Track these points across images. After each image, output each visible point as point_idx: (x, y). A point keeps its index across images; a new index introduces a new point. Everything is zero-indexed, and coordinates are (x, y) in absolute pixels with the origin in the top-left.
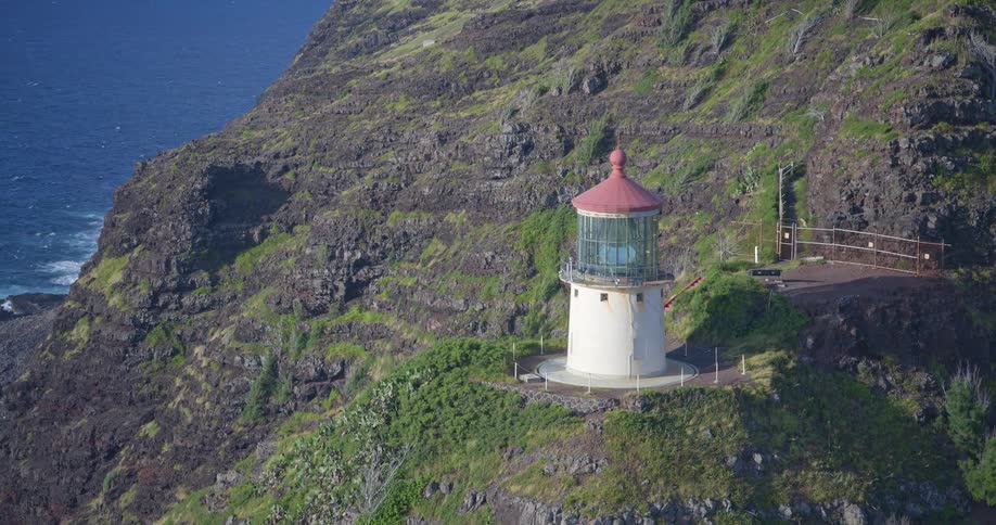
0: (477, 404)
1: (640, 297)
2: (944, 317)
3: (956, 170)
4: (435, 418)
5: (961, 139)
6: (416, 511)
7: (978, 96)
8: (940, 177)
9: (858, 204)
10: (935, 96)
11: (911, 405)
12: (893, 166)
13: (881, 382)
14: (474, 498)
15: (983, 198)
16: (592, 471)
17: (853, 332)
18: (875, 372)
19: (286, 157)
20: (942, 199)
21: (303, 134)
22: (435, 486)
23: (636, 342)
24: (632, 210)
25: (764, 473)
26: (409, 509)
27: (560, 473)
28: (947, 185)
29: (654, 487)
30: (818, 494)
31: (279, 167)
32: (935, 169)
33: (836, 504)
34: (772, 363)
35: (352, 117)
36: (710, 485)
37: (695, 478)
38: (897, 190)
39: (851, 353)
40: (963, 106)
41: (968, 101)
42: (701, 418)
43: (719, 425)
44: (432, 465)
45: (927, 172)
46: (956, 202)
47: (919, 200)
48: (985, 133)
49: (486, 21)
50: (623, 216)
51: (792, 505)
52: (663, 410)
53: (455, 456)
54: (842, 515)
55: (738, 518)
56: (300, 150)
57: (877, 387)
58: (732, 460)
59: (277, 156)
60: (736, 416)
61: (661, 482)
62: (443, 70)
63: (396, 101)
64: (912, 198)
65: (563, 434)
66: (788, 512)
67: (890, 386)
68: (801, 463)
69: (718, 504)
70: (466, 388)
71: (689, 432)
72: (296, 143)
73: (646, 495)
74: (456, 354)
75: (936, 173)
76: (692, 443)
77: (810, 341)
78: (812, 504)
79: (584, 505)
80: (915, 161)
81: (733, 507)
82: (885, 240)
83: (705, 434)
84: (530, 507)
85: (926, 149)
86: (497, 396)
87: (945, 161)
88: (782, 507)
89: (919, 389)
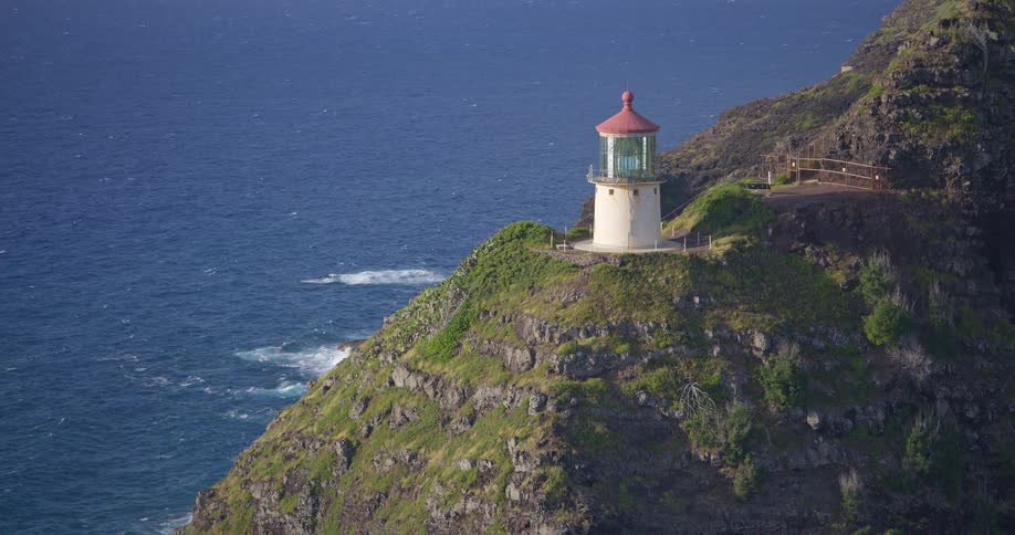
0: (522, 261)
1: (636, 193)
2: (883, 220)
3: (923, 119)
4: (495, 271)
5: (933, 97)
6: (473, 328)
7: (957, 67)
8: (907, 124)
9: (848, 142)
10: (922, 66)
11: (839, 277)
12: (873, 115)
13: (821, 261)
14: (504, 318)
15: (940, 139)
16: (575, 301)
17: (803, 225)
18: (818, 255)
19: (707, 169)
20: (906, 139)
21: (724, 150)
22: (486, 313)
23: (633, 223)
24: (630, 132)
25: (701, 310)
26: (469, 326)
27: (555, 302)
28: (912, 129)
29: (614, 312)
30: (737, 325)
31: (700, 178)
32: (906, 117)
33: (749, 332)
34: (733, 243)
35: (767, 134)
36: (655, 313)
37: (645, 309)
38: (872, 132)
39: (800, 240)
40: (941, 74)
41: (946, 70)
42: (661, 272)
43: (673, 277)
44: (487, 300)
45: (898, 120)
46: (917, 141)
47: (887, 139)
48: (956, 93)
49: (891, 47)
50: (624, 136)
51: (714, 330)
52: (634, 266)
53: (502, 295)
54: (753, 340)
55: (670, 335)
56: (721, 162)
57: (817, 264)
58: (676, 300)
59: (699, 168)
60: (687, 272)
61: (620, 309)
62: (847, 91)
63: (804, 119)
64: (881, 138)
65: (565, 279)
66: (711, 335)
67: (827, 265)
68: (732, 306)
69: (657, 325)
70: (518, 251)
71: (650, 280)
72: (718, 157)
73: (607, 316)
74: (517, 230)
75: (906, 120)
76: (650, 287)
77: (770, 231)
78: (732, 332)
79: (563, 320)
80: (890, 112)
81: (669, 328)
82: (859, 167)
83: (662, 281)
84: (530, 321)
85: (901, 103)
86: (535, 256)
87: (915, 113)
88: (707, 331)
89: (850, 267)
